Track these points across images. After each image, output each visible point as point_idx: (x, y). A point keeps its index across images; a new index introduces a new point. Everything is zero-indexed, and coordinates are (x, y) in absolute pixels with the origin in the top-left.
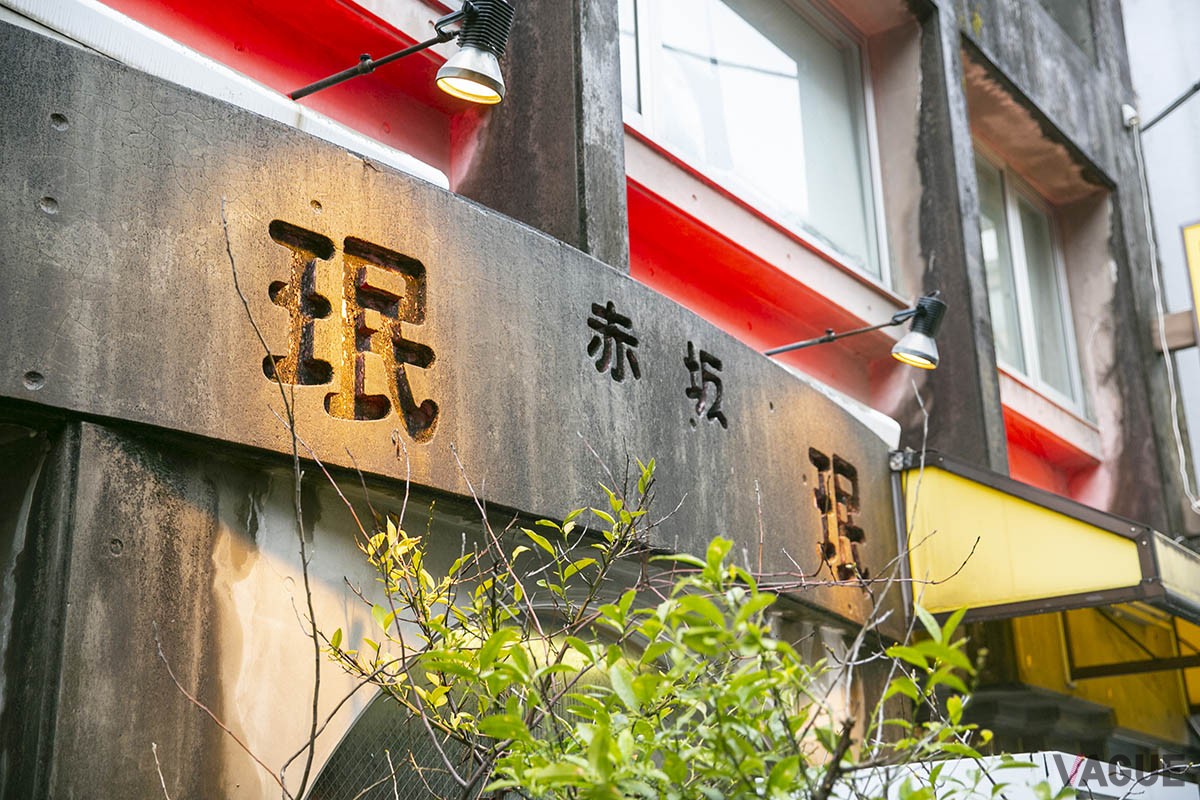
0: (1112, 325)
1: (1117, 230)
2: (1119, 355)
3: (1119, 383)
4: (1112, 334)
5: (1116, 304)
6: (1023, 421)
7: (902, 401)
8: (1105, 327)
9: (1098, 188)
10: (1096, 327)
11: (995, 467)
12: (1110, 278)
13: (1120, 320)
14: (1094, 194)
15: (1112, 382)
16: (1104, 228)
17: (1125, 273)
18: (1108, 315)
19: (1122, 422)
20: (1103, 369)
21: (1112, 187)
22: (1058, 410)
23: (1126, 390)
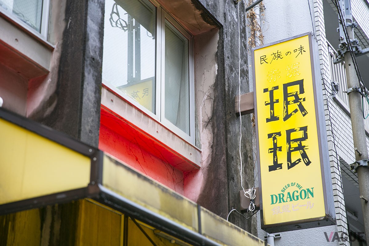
0: (213, 97)
1: (220, 48)
2: (214, 112)
3: (213, 127)
4: (212, 101)
5: (216, 86)
6: (144, 134)
7: (42, 102)
8: (209, 98)
9: (213, 27)
10: (206, 97)
11: (84, 138)
12: (215, 72)
13: (217, 94)
14: (212, 30)
15: (210, 126)
16: (214, 48)
17: (222, 70)
18: (212, 91)
19: (212, 147)
20: (206, 119)
21: (220, 27)
22: (171, 134)
23: (216, 131)
